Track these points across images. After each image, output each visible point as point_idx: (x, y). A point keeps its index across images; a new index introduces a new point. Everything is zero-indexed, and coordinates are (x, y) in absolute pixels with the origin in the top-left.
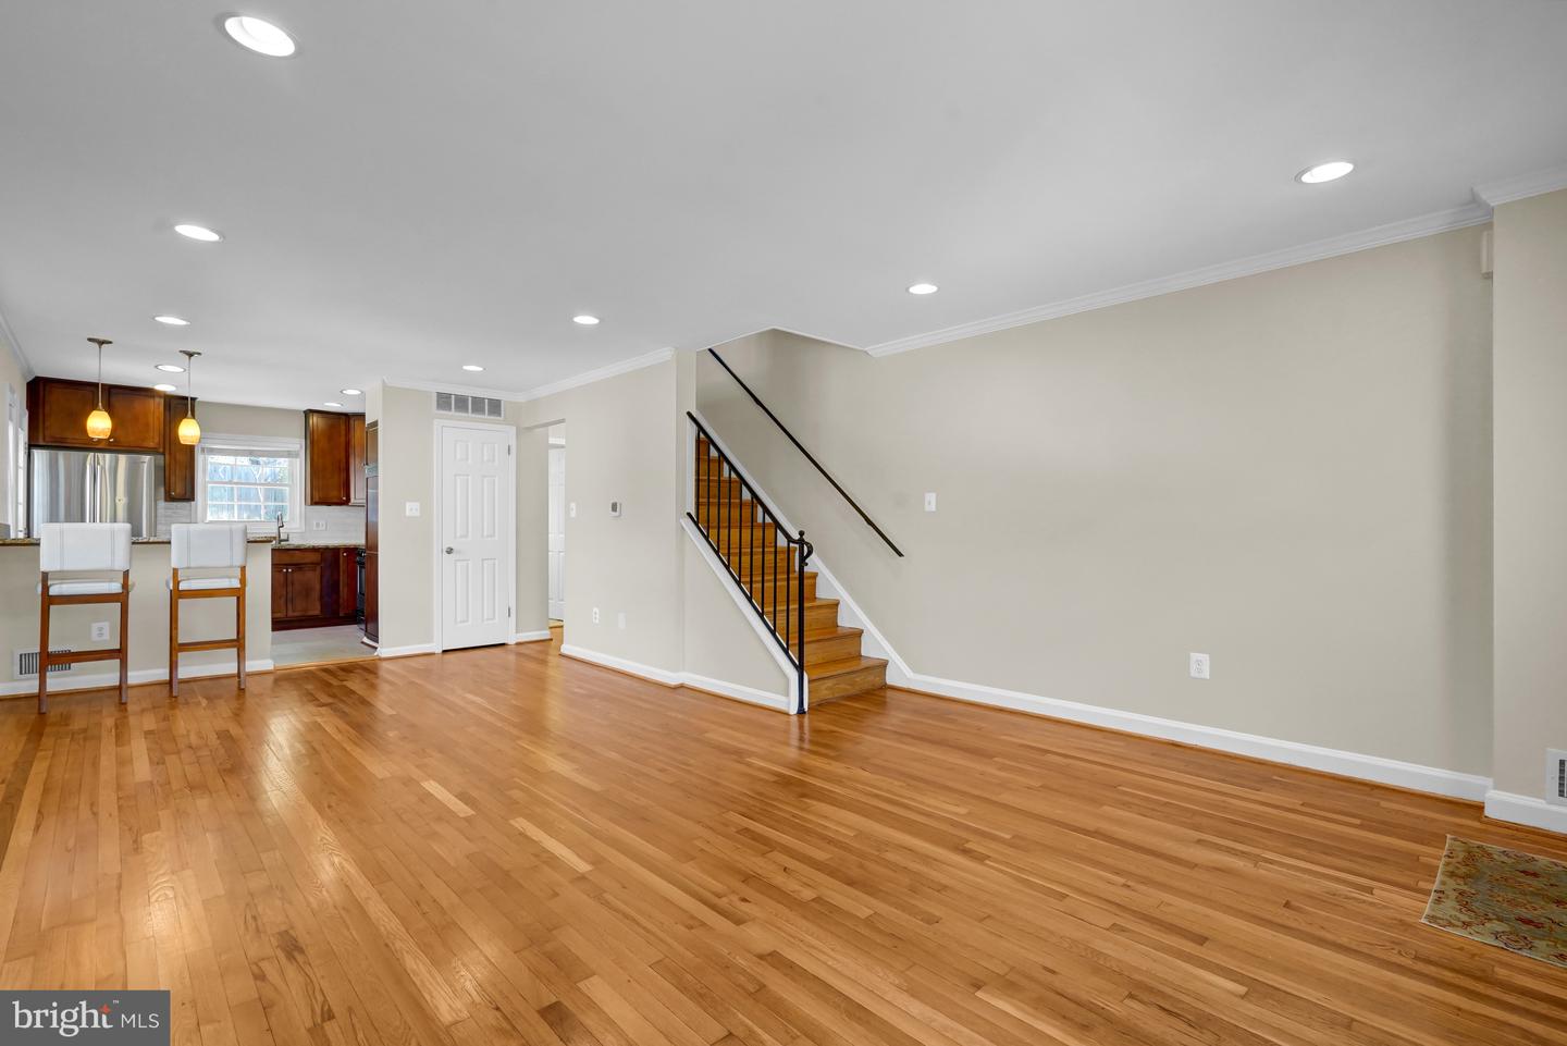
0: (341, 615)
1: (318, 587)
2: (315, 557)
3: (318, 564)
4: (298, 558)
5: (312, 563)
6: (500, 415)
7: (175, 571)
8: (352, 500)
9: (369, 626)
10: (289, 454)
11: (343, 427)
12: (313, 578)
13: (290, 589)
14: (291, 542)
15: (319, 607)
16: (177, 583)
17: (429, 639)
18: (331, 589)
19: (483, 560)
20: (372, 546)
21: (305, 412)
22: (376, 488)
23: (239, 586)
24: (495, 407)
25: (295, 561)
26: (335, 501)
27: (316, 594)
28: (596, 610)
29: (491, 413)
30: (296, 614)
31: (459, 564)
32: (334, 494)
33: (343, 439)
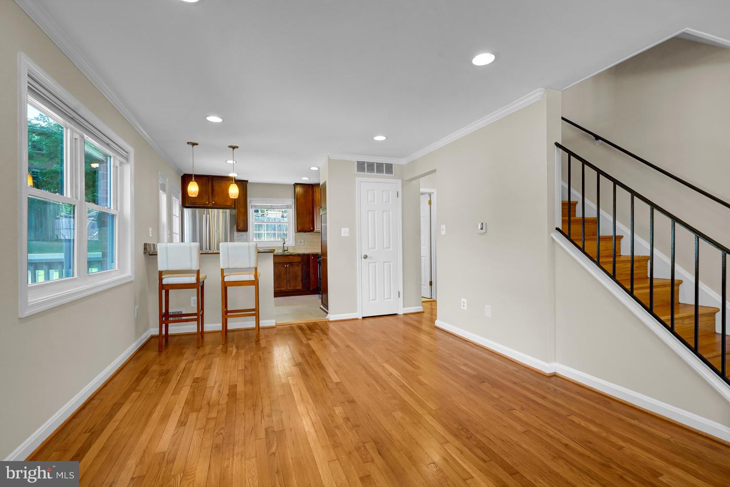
0: (311, 289)
1: (300, 274)
2: (299, 259)
3: (300, 263)
4: (291, 259)
5: (298, 262)
6: (392, 173)
7: (222, 270)
8: (316, 229)
9: (323, 295)
10: (288, 207)
11: (311, 191)
12: (298, 270)
13: (288, 275)
14: (289, 251)
15: (301, 285)
16: (223, 277)
17: (355, 311)
18: (306, 276)
19: (384, 262)
20: (324, 253)
21: (294, 185)
22: (326, 222)
23: (254, 279)
24: (389, 168)
25: (290, 261)
26: (308, 230)
27: (300, 278)
28: (463, 300)
29: (387, 172)
30: (291, 288)
31: (371, 265)
32: (307, 226)
33: (311, 198)
